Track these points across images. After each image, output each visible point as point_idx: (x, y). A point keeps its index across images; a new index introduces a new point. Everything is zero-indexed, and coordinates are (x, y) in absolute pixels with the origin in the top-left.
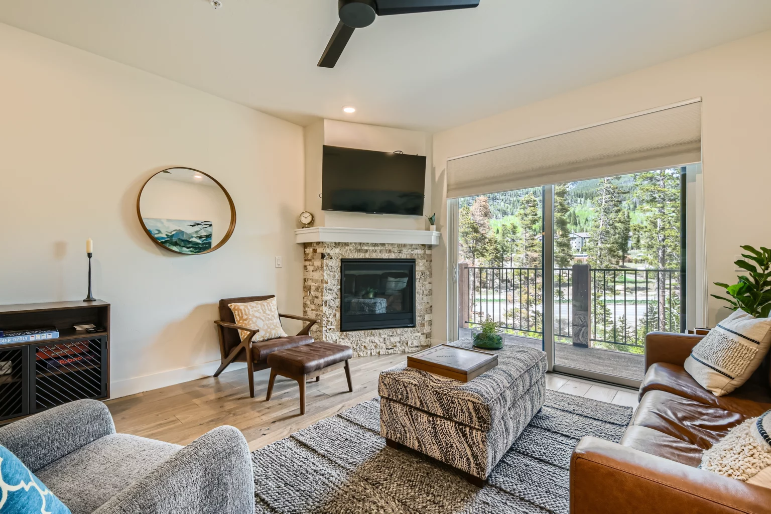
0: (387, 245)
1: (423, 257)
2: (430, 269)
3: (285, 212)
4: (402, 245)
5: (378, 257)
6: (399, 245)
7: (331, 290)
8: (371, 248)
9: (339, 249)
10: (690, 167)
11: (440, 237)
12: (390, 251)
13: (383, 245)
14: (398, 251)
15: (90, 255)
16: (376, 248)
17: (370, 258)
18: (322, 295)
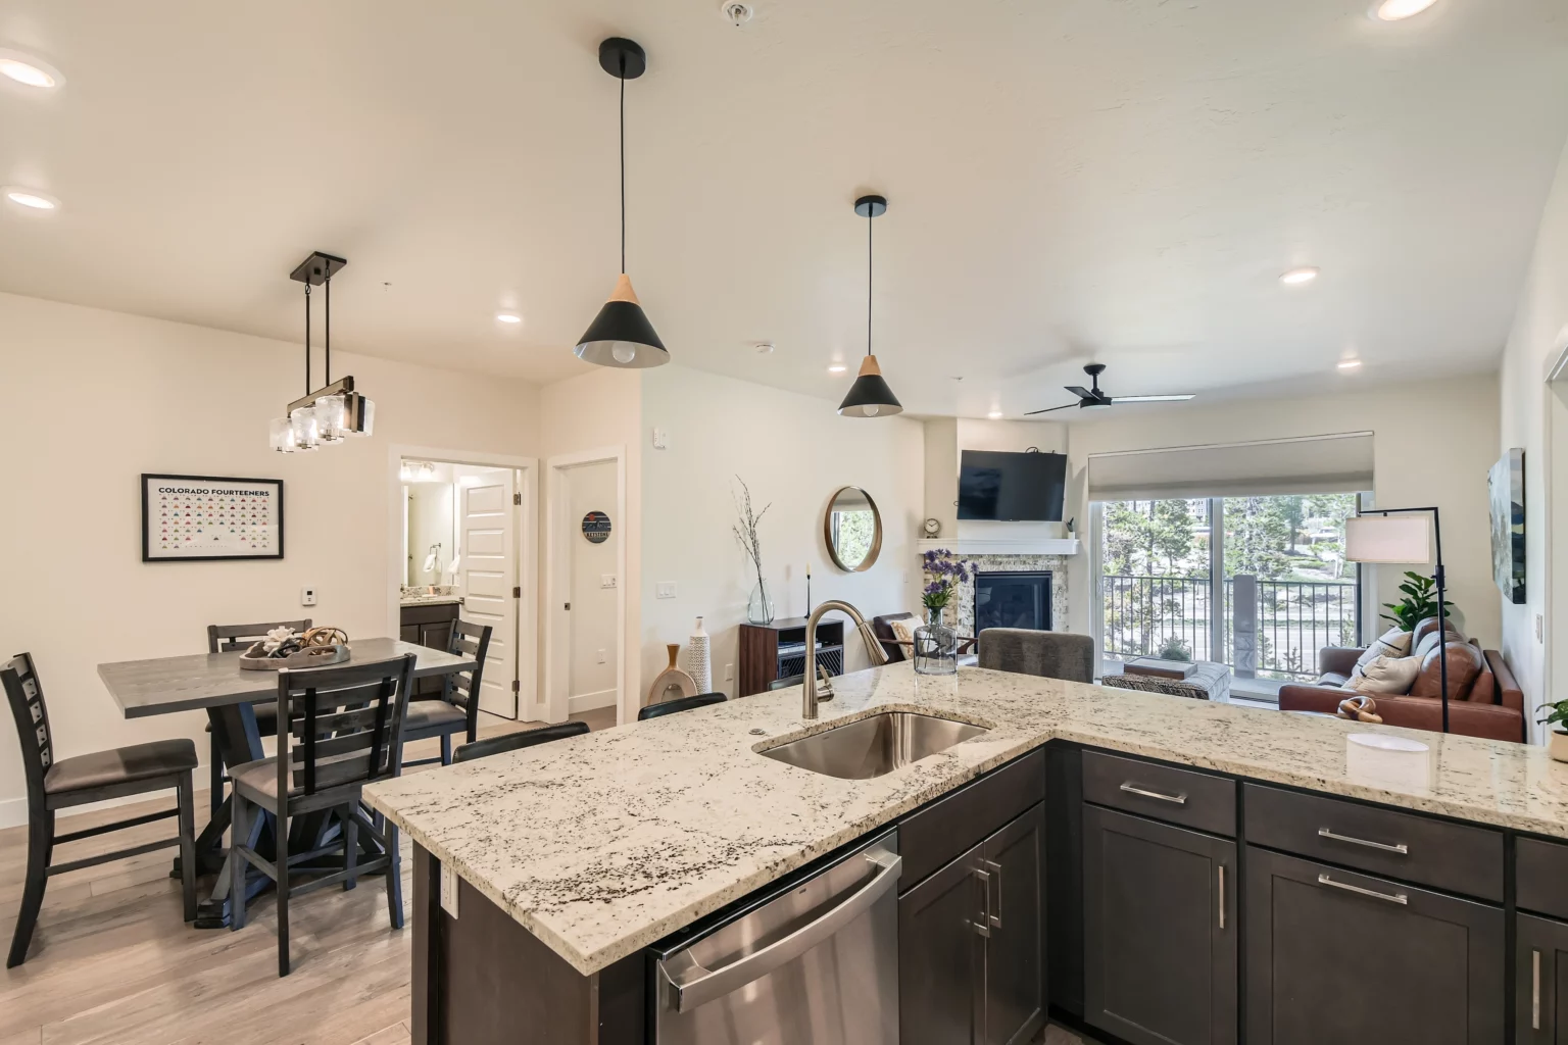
1: (1059, 570)
2: (1066, 582)
3: (910, 518)
5: (1013, 570)
6: (1033, 556)
7: (964, 607)
8: (1005, 560)
10: (1364, 494)
11: (1080, 546)
12: (1025, 563)
13: (1018, 556)
14: (1033, 562)
15: (809, 577)
16: (1010, 559)
17: (1004, 571)
18: (956, 613)
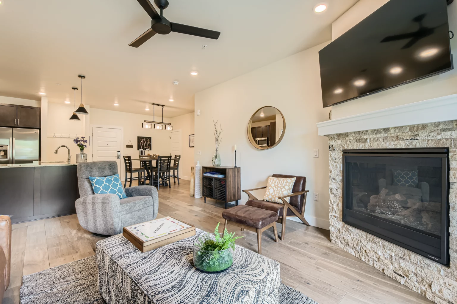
0: (392, 131)
4: (418, 126)
5: (381, 147)
6: (412, 128)
7: (335, 179)
8: (372, 136)
9: (341, 141)
12: (397, 138)
13: (386, 130)
14: (410, 136)
15: (235, 151)
16: (378, 136)
17: (370, 148)
